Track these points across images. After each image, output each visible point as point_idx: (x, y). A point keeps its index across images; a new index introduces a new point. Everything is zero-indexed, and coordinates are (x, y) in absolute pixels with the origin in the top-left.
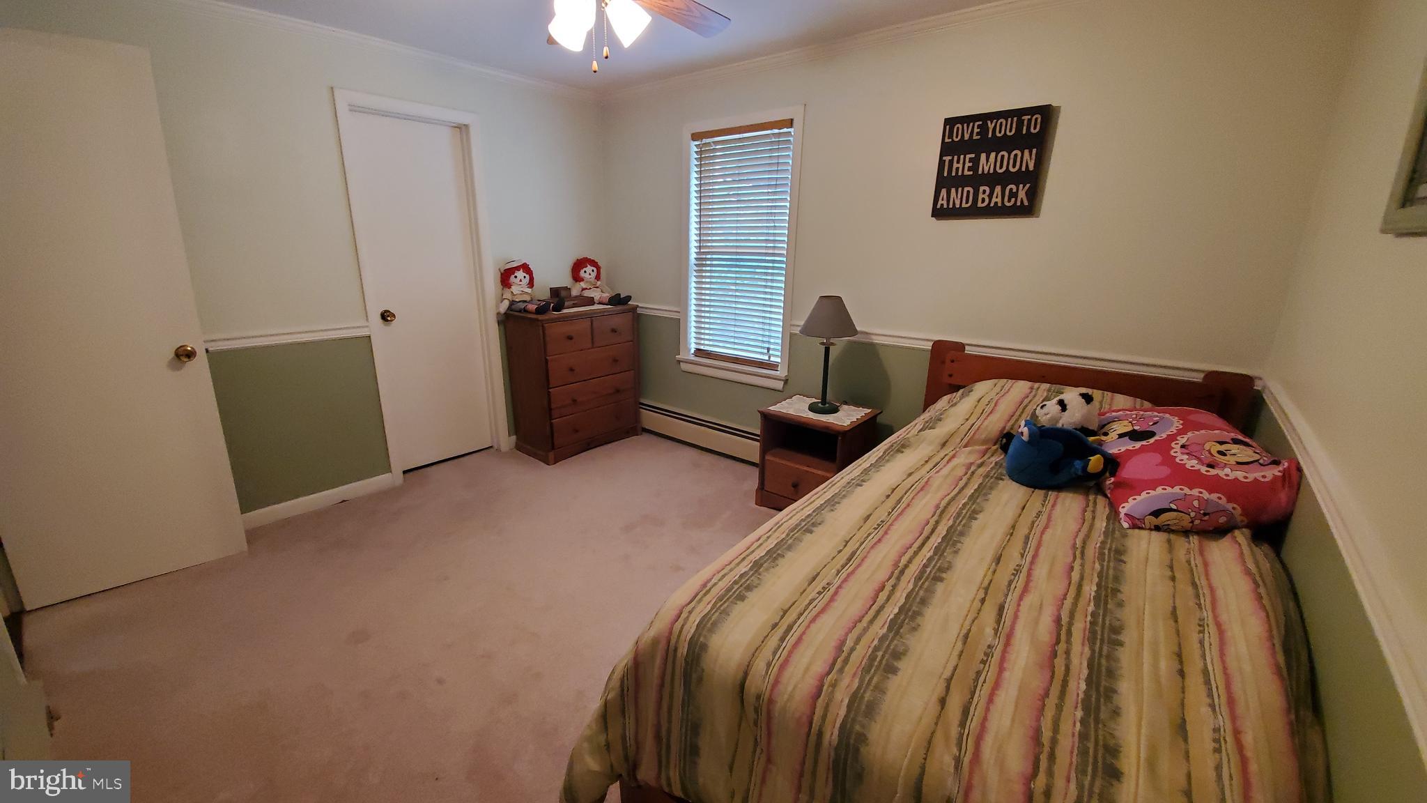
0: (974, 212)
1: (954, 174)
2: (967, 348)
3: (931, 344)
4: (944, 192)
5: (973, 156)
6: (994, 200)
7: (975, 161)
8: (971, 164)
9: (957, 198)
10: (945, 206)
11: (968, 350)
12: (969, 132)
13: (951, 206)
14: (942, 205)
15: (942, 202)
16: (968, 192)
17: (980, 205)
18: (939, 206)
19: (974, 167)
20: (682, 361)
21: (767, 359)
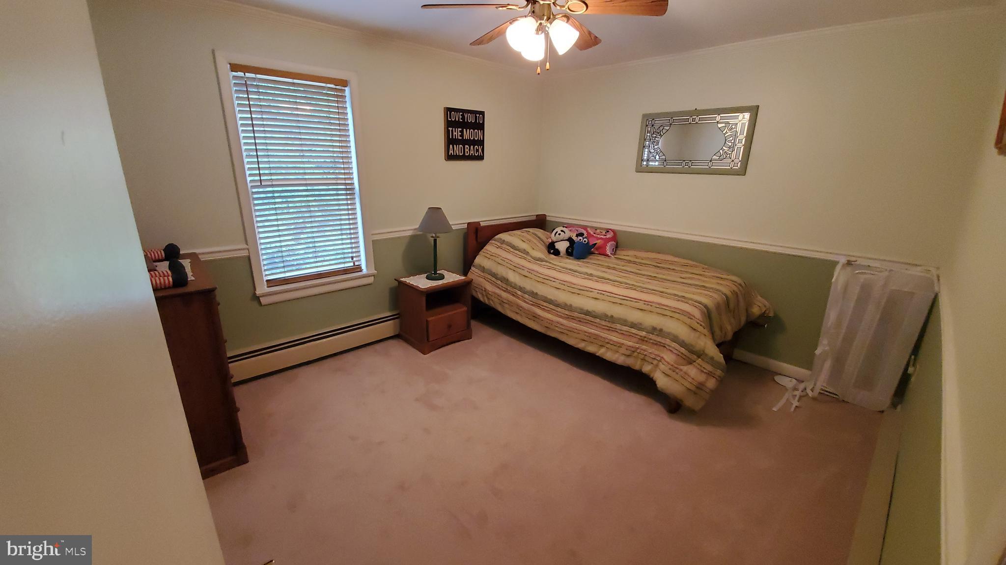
0: (464, 158)
1: (454, 138)
2: (481, 223)
3: (466, 224)
4: (451, 146)
5: (461, 129)
6: (471, 152)
7: (462, 132)
8: (460, 134)
9: (457, 150)
10: (453, 154)
11: (482, 224)
12: (457, 117)
13: (455, 154)
14: (451, 153)
15: (451, 152)
16: (461, 147)
17: (466, 154)
18: (450, 154)
19: (462, 136)
20: (261, 297)
21: (353, 265)
